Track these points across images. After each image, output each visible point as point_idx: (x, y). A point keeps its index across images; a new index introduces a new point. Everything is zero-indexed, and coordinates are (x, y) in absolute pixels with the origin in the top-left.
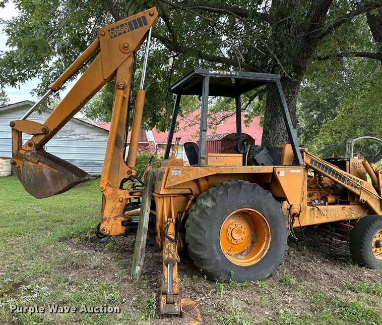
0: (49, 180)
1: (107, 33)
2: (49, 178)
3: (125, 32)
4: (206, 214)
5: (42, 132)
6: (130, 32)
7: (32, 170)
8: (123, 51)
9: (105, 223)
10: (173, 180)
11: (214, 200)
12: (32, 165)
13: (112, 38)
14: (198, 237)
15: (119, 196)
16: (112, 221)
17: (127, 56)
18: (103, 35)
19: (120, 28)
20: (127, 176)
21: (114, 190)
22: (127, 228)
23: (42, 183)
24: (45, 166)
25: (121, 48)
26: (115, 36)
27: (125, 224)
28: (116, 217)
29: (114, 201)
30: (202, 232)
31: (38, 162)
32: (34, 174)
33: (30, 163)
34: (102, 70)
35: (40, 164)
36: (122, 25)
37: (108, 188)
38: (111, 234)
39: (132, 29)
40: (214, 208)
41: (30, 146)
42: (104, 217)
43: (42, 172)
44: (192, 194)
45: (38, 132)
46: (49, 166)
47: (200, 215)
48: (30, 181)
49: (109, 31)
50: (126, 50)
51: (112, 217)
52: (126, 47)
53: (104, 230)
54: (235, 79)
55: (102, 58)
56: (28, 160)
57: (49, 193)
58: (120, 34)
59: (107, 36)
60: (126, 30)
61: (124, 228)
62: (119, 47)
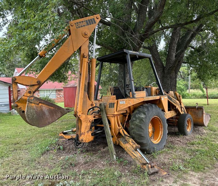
0: (47, 114)
1: (74, 24)
2: (47, 113)
3: (84, 26)
4: (143, 121)
5: (38, 84)
6: (87, 26)
7: (34, 109)
8: (84, 36)
9: (83, 136)
10: (121, 107)
11: (145, 114)
12: (34, 106)
13: (77, 28)
14: (141, 133)
15: (89, 119)
16: (86, 134)
17: (86, 39)
18: (72, 26)
19: (81, 23)
20: (91, 107)
21: (86, 116)
22: (95, 137)
23: (42, 117)
24: (44, 105)
25: (83, 35)
26: (79, 27)
27: (93, 134)
28: (88, 131)
29: (87, 122)
30: (143, 130)
31: (39, 104)
32: (36, 112)
33: (33, 105)
34: (73, 46)
35: (40, 104)
36: (83, 22)
37: (83, 115)
38: (86, 142)
39: (88, 25)
40: (146, 118)
41: (29, 93)
42: (81, 133)
43: (42, 110)
44: (127, 113)
45: (34, 84)
46: (47, 105)
47: (140, 122)
48: (33, 116)
49: (75, 24)
50: (86, 36)
51: (86, 132)
52: (86, 34)
53: (83, 140)
54: (138, 56)
55: (73, 39)
56: (32, 103)
57: (48, 123)
58: (82, 26)
59: (75, 27)
60: (85, 25)
61: (93, 137)
62: (82, 34)
